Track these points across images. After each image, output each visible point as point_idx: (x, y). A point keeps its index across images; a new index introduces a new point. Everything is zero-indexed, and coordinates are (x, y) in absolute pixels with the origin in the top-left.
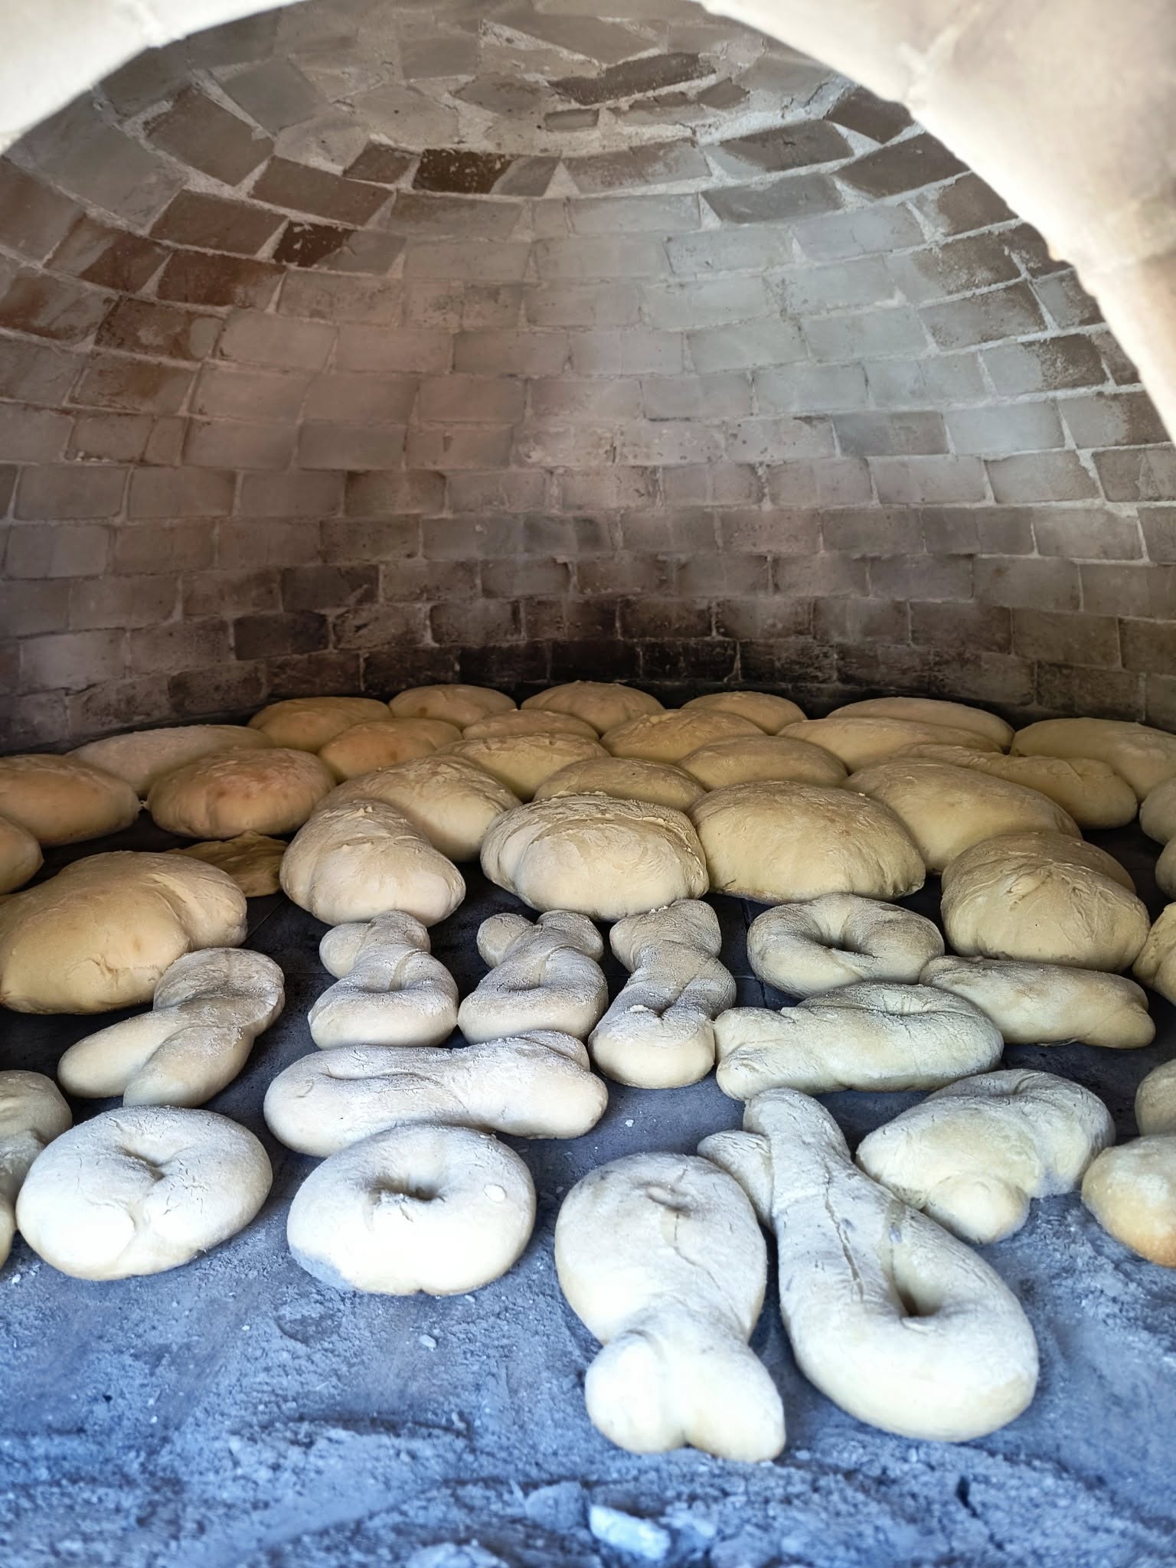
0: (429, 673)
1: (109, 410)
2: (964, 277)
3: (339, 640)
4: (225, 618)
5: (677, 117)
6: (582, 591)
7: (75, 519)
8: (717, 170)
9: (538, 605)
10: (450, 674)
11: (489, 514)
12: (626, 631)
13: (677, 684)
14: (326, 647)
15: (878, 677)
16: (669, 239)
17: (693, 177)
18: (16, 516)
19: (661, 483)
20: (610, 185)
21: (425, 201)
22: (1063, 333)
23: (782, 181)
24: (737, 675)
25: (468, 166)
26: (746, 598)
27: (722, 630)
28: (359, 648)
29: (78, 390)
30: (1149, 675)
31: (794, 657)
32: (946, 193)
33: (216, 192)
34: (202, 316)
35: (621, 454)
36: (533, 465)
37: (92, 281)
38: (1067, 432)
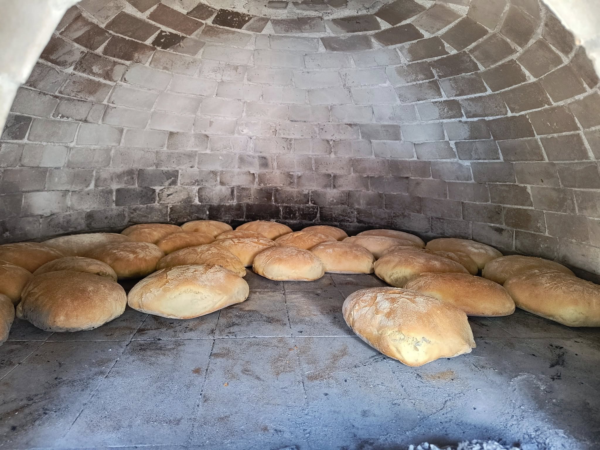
0: (196, 215)
1: (75, 98)
2: (414, 77)
3: (160, 200)
4: (112, 188)
5: (317, 8)
6: (259, 185)
7: (54, 143)
8: (328, 30)
9: (241, 189)
10: (205, 215)
11: (225, 152)
12: (276, 201)
13: (295, 222)
14: (154, 203)
15: (372, 221)
16: (306, 55)
17: (319, 32)
18: (28, 139)
19: (293, 145)
20: (287, 31)
21: (216, 29)
22: (448, 99)
23: (352, 36)
24: (318, 219)
25: (235, 18)
26: (322, 190)
27: (313, 202)
28: (168, 203)
29: (63, 88)
30: (473, 222)
31: (340, 213)
32: (412, 46)
33: (135, 14)
34: (119, 64)
35: (279, 133)
36: (244, 135)
37: (78, 43)
38: (446, 134)
